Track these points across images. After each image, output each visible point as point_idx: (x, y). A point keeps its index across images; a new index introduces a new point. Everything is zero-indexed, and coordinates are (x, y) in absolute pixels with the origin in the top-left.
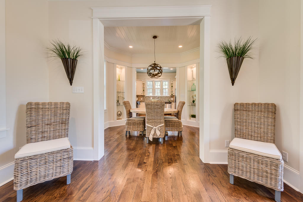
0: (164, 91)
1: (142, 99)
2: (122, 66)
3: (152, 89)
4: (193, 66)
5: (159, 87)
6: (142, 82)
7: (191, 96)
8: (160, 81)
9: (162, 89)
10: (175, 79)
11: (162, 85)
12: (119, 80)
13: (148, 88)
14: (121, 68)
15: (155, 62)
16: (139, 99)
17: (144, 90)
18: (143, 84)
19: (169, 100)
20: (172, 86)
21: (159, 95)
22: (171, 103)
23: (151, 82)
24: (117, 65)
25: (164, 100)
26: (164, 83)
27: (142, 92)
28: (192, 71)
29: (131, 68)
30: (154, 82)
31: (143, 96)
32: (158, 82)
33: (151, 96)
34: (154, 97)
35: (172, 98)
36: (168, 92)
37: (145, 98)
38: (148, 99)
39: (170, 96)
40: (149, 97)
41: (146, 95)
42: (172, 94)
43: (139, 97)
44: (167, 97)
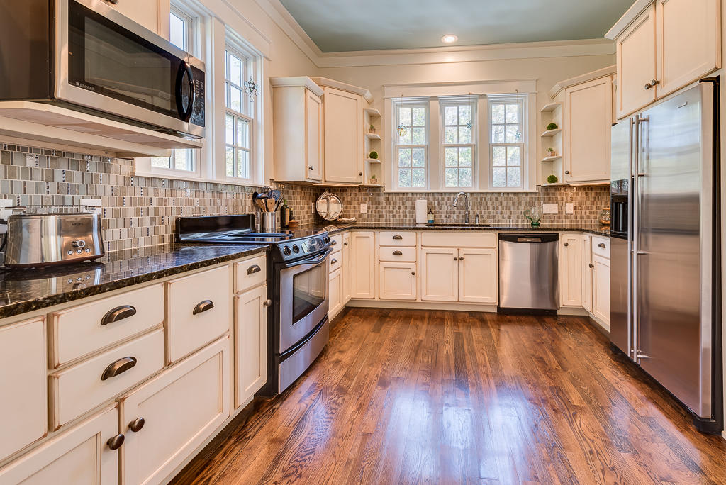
0: (499, 158)
1: (363, 208)
3: (427, 148)
5: (465, 136)
6: (362, 103)
8: (473, 100)
9: (483, 150)
11: (482, 127)
13: (399, 142)
16: (351, 212)
17: (373, 155)
18: (373, 117)
19: (535, 214)
20: (552, 127)
21: (468, 184)
22: (555, 238)
23: (420, 111)
25: (499, 217)
26: (498, 111)
27: (363, 163)
30: (434, 104)
31: (375, 191)
32: (458, 104)
33: (421, 194)
34: (435, 199)
35: (549, 200)
36: (522, 167)
37: (384, 203)
38: (402, 207)
39: (535, 190)
40: (409, 197)
41: (391, 187)
42: (553, 179)
43: (348, 199)
44: (515, 194)
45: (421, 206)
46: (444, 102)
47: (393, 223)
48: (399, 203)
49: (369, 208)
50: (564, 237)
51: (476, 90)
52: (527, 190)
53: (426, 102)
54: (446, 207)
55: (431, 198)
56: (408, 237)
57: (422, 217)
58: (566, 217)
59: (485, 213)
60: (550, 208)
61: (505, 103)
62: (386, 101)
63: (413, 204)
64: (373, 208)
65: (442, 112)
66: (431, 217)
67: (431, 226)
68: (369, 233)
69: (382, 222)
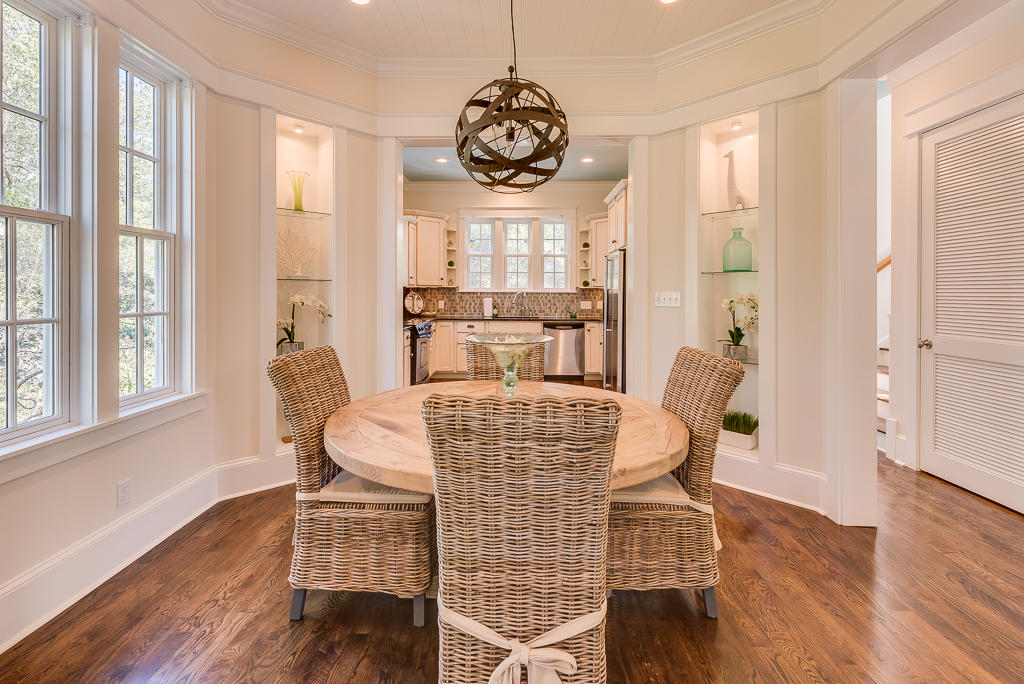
0: (548, 266)
1: (441, 305)
2: (319, 129)
3: (492, 257)
4: (736, 128)
5: (525, 249)
6: (443, 224)
7: (725, 305)
8: (529, 221)
9: (537, 260)
10: (606, 208)
11: (537, 239)
12: (299, 209)
13: (471, 252)
14: (314, 141)
15: (511, 69)
16: (431, 307)
17: (451, 264)
18: (450, 233)
19: (573, 309)
20: (586, 245)
21: (525, 285)
22: (581, 326)
23: (487, 227)
24: (283, 121)
25: (548, 311)
26: (548, 230)
27: (443, 272)
28: (730, 156)
29: (374, 137)
30: (499, 224)
31: (451, 291)
32: (517, 223)
33: (488, 293)
34: (499, 297)
35: (585, 299)
36: (566, 272)
37: (458, 300)
38: (473, 304)
39: (575, 291)
40: (478, 296)
41: (463, 288)
42: (586, 283)
43: (429, 297)
44: (560, 294)
45: (488, 303)
46: (506, 222)
47: (465, 316)
48: (470, 300)
49: (445, 304)
50: (588, 325)
51: (531, 214)
52: (569, 291)
53: (492, 221)
54: (507, 304)
55: (496, 296)
56: (479, 327)
57: (488, 312)
58: (598, 311)
59: (537, 308)
60: (586, 305)
61: (554, 223)
62: (461, 221)
63: (481, 301)
64: (449, 304)
65: (505, 229)
66: (496, 312)
67: (495, 318)
68: (450, 323)
69: (457, 316)
